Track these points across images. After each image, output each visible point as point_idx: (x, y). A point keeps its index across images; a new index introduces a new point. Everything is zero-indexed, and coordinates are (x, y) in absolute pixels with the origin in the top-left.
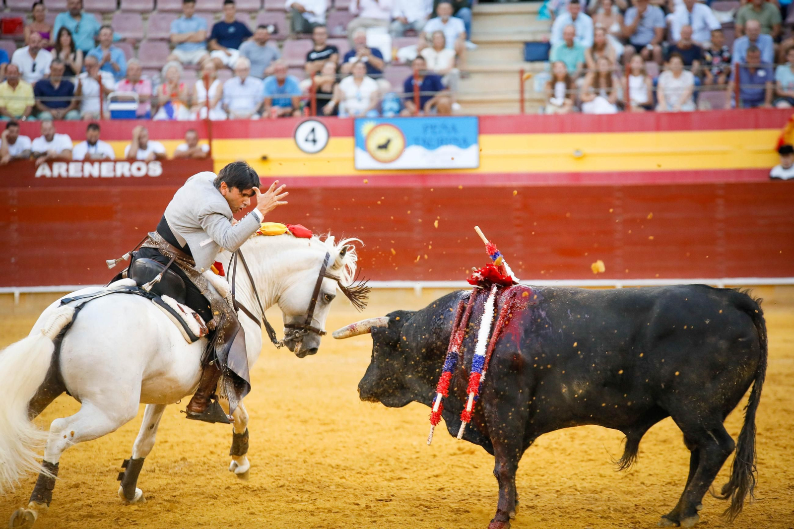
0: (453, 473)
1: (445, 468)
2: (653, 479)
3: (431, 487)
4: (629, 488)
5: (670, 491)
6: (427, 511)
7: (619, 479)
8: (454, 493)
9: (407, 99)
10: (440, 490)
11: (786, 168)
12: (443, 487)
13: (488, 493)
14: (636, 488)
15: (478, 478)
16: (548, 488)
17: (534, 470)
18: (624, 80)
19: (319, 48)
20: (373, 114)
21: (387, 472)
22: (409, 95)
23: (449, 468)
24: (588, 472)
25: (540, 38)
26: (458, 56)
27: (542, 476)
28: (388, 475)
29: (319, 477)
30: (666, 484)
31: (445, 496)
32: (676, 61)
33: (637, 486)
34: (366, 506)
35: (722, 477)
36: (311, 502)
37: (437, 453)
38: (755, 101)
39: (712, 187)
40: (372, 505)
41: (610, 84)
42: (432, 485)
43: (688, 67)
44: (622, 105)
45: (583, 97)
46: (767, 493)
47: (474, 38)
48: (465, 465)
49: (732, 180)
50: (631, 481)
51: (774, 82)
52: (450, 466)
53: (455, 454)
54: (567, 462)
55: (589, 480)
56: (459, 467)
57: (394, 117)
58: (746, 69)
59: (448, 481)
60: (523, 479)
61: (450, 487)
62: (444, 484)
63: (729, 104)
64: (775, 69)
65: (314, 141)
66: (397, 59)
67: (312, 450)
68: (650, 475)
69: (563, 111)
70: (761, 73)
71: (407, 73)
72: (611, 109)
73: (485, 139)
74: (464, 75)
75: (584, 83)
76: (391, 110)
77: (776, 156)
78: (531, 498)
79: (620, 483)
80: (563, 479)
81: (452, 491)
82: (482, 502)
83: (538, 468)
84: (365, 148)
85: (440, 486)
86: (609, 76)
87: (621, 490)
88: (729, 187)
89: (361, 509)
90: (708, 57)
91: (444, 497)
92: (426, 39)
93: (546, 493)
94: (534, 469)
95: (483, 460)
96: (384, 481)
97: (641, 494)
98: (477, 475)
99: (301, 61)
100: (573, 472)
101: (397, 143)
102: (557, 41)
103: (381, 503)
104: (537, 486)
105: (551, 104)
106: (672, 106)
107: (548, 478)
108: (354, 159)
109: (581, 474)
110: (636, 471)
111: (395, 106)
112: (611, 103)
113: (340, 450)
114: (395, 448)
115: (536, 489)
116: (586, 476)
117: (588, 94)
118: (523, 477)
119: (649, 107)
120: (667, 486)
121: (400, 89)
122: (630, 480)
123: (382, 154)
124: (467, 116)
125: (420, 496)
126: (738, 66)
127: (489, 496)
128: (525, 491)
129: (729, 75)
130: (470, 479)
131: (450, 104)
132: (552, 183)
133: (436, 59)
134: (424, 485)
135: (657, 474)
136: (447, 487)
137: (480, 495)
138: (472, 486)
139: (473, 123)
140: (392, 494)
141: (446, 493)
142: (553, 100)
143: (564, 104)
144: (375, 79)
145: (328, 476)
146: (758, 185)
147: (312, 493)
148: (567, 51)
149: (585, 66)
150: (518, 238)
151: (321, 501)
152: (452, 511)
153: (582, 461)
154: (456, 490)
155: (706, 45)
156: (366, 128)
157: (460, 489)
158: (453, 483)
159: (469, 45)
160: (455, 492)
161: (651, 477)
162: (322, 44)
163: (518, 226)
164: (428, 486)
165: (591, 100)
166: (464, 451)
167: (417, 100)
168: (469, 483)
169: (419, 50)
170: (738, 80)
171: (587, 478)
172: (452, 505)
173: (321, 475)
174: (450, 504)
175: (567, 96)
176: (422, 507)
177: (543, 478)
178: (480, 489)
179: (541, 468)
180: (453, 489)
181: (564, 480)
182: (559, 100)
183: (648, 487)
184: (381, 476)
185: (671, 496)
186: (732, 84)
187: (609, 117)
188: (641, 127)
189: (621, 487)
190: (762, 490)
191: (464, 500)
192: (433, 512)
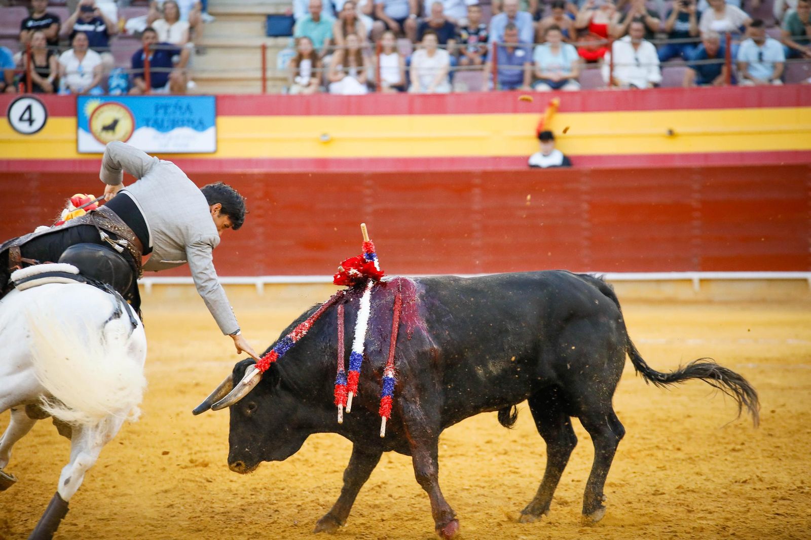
0: (185, 488)
1: (175, 483)
2: (402, 492)
3: (160, 503)
4: (375, 501)
5: (419, 503)
6: (153, 530)
7: (365, 492)
8: (185, 510)
9: (136, 75)
10: (168, 507)
11: (546, 155)
12: (172, 503)
13: (222, 509)
14: (383, 502)
15: (212, 493)
16: (288, 502)
17: (273, 484)
18: (374, 58)
19: (37, 16)
20: (97, 92)
21: (109, 488)
22: (139, 71)
23: (180, 482)
24: (333, 484)
25: (283, 10)
26: (192, 28)
27: (283, 489)
28: (111, 491)
29: (31, 496)
30: (415, 497)
31: (175, 514)
32: (430, 39)
33: (384, 499)
34: (85, 526)
35: (475, 488)
36: (21, 523)
37: (166, 467)
38: (514, 83)
39: (468, 175)
40: (91, 525)
41: (360, 62)
42: (160, 502)
43: (443, 46)
44: (372, 86)
45: (330, 76)
46: (521, 504)
47: (210, 9)
48: (197, 479)
49: (490, 168)
50: (378, 494)
51: (533, 63)
52: (181, 480)
53: (186, 467)
54: (310, 475)
55: (333, 494)
56: (191, 481)
57: (121, 95)
58: (504, 48)
59: (178, 497)
60: (261, 493)
61: (180, 503)
62: (173, 500)
63: (487, 86)
64: (533, 49)
65: (31, 121)
66: (125, 31)
67: (24, 465)
68: (399, 487)
69: (308, 91)
70: (519, 53)
71: (136, 46)
72: (362, 90)
73: (222, 121)
74: (200, 50)
75: (332, 61)
76: (118, 86)
77: (536, 143)
78: (269, 514)
79: (366, 496)
80: (305, 492)
81: (182, 508)
82: (215, 519)
83: (277, 481)
84: (89, 129)
85: (169, 502)
86: (359, 53)
87: (367, 503)
88: (485, 175)
89: (78, 529)
90: (464, 35)
91: (172, 515)
92: (157, 9)
93: (286, 508)
94: (274, 482)
95: (218, 474)
96: (105, 498)
97: (388, 507)
98: (211, 489)
99: (15, 31)
100: (315, 485)
101: (125, 124)
102: (301, 15)
103: (102, 523)
104: (277, 500)
105: (296, 83)
106: (426, 87)
107: (289, 491)
108: (77, 141)
109: (325, 486)
110: (384, 483)
111: (123, 83)
112: (361, 83)
113: (56, 464)
114: (119, 461)
115: (275, 503)
116: (330, 489)
117: (336, 73)
118: (261, 491)
119: (401, 88)
120: (416, 498)
121: (128, 64)
122: (377, 492)
123: (107, 135)
124: (204, 96)
125: (146, 514)
126: (495, 45)
127: (223, 513)
128: (262, 507)
129: (485, 55)
130: (203, 494)
131: (185, 81)
132: (297, 169)
133: (168, 31)
134: (151, 502)
135: (406, 486)
136: (177, 504)
137: (213, 511)
138: (204, 502)
139: (210, 103)
140: (115, 512)
141: (175, 510)
142: (298, 79)
143: (309, 85)
144: (99, 52)
145: (42, 494)
146: (517, 173)
147: (23, 513)
148: (312, 25)
149: (333, 42)
150: (260, 230)
151: (33, 522)
152: (181, 530)
153: (326, 473)
154: (187, 506)
155: (463, 22)
156: (90, 106)
157: (190, 506)
158: (183, 499)
159: (205, 17)
160: (186, 508)
161: (400, 488)
162: (41, 12)
163: (259, 216)
164: (156, 503)
165: (339, 80)
166: (197, 463)
167: (147, 77)
168: (202, 498)
169: (150, 21)
170: (496, 61)
171: (331, 491)
172: (182, 523)
173: (35, 492)
174: (180, 522)
175: (313, 75)
176: (148, 526)
177: (283, 492)
178: (213, 505)
179: (281, 481)
180: (183, 506)
181: (305, 494)
182: (304, 79)
183: (396, 499)
184: (103, 493)
185: (420, 509)
186: (489, 65)
187: (359, 97)
188: (393, 110)
189: (367, 500)
190: (516, 502)
191: (195, 517)
192: (160, 531)
